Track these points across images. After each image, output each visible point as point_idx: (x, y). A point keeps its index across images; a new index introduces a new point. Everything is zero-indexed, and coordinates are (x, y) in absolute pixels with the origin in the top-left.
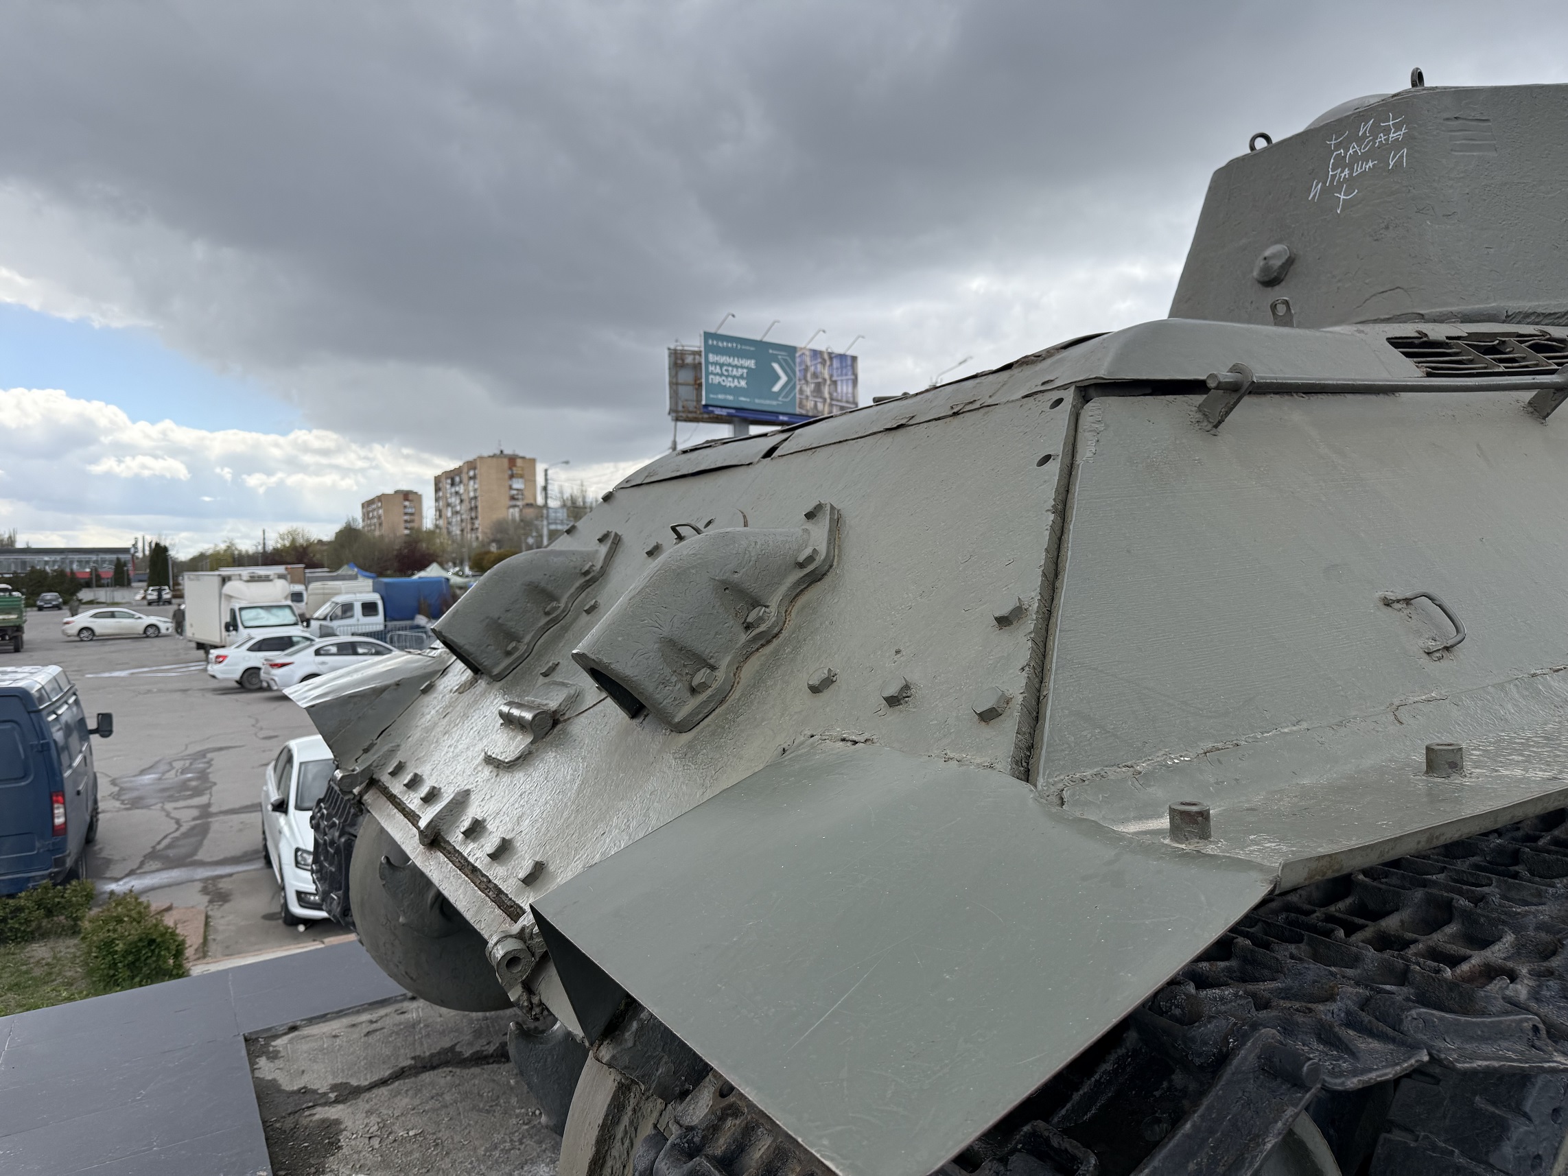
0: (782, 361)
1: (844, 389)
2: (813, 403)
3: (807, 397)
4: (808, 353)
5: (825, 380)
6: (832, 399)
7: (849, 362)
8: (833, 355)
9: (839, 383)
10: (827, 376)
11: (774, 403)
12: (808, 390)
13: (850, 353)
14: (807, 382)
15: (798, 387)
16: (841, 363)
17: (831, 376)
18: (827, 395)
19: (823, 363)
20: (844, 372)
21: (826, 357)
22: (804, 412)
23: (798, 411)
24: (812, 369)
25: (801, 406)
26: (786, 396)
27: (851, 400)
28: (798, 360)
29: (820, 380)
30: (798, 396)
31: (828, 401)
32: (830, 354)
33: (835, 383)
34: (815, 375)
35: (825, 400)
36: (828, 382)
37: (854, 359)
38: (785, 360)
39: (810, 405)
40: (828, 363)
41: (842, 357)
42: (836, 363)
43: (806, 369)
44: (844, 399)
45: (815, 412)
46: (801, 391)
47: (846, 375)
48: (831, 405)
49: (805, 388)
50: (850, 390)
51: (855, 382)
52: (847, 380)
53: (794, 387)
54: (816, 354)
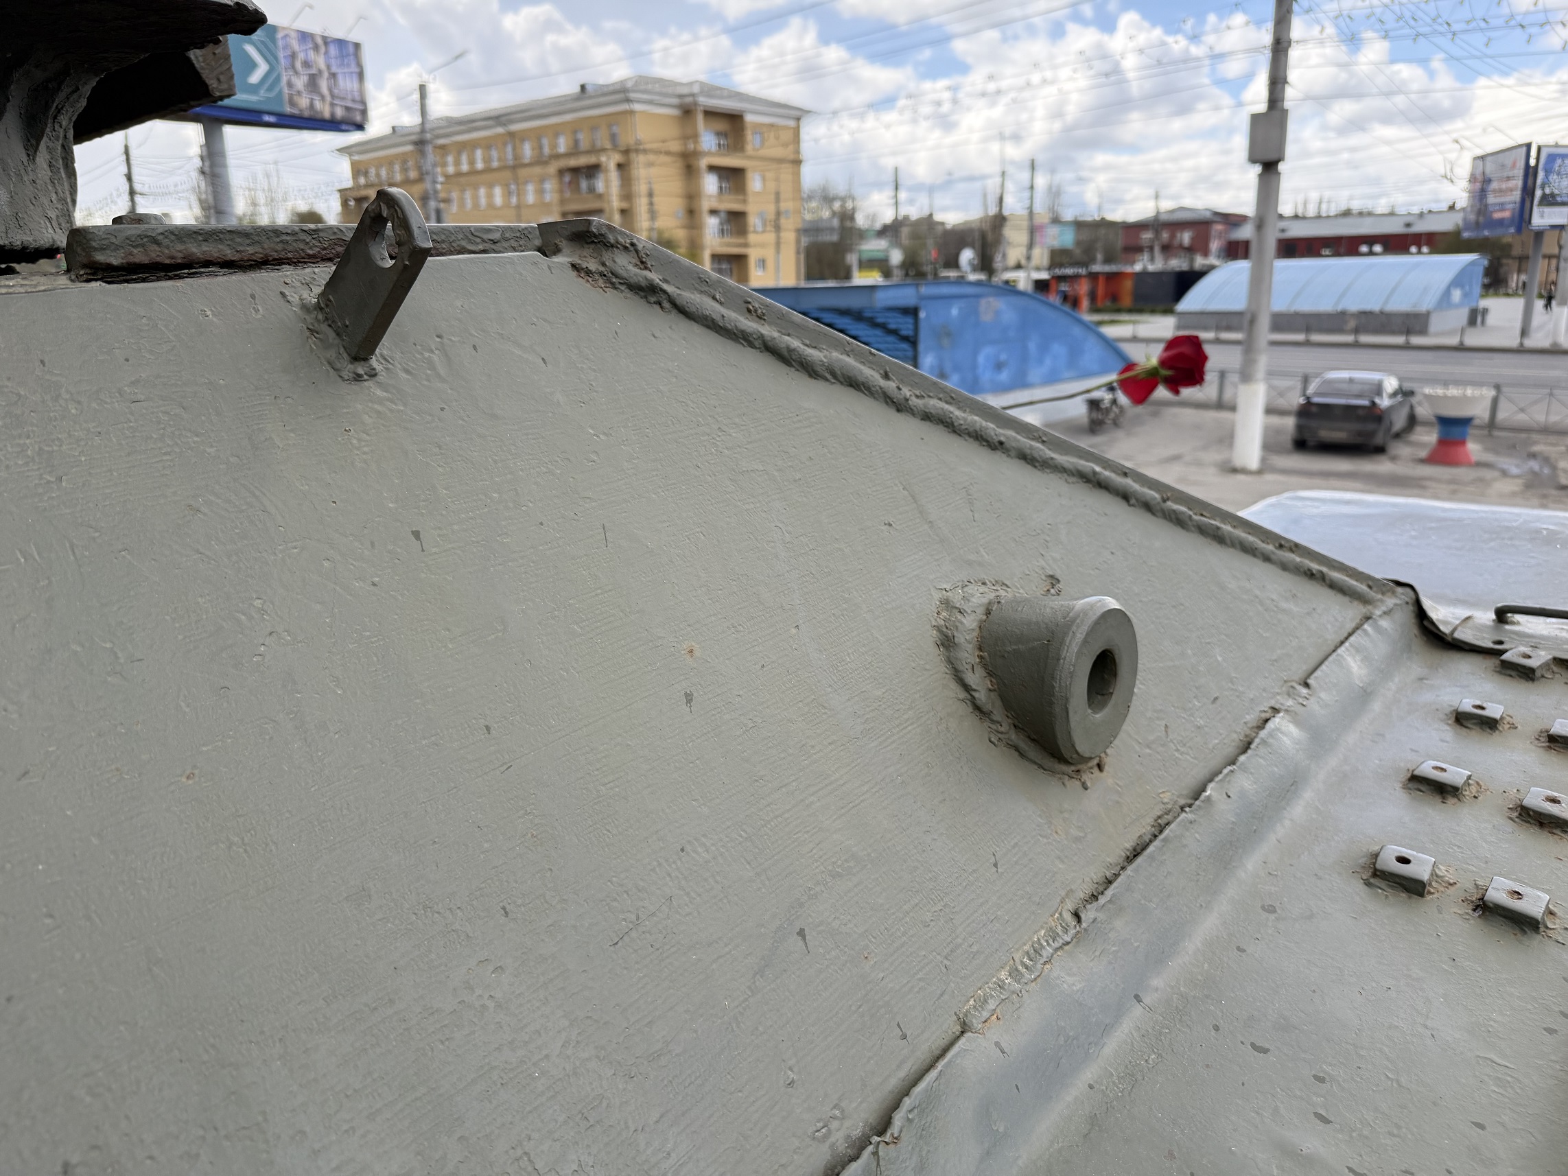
1: (347, 84)
2: (308, 100)
3: (299, 93)
4: (293, 35)
5: (320, 72)
6: (333, 96)
7: (351, 49)
8: (329, 40)
9: (340, 77)
10: (322, 66)
11: (253, 98)
12: (300, 83)
14: (296, 73)
15: (284, 80)
16: (341, 50)
17: (329, 67)
18: (325, 90)
19: (316, 48)
20: (346, 61)
21: (319, 41)
22: (295, 111)
23: (288, 110)
24: (301, 56)
25: (292, 103)
26: (270, 89)
27: (358, 98)
28: (280, 43)
29: (313, 71)
30: (286, 91)
31: (328, 98)
32: (324, 38)
33: (333, 76)
34: (306, 64)
35: (323, 98)
36: (326, 75)
37: (357, 46)
38: (263, 42)
39: (303, 102)
40: (323, 49)
41: (341, 43)
42: (333, 50)
43: (293, 56)
44: (349, 97)
45: (312, 113)
46: (290, 85)
47: (348, 65)
48: (332, 105)
49: (295, 80)
50: (356, 85)
51: (361, 76)
52: (352, 73)
53: (278, 79)
54: (304, 36)
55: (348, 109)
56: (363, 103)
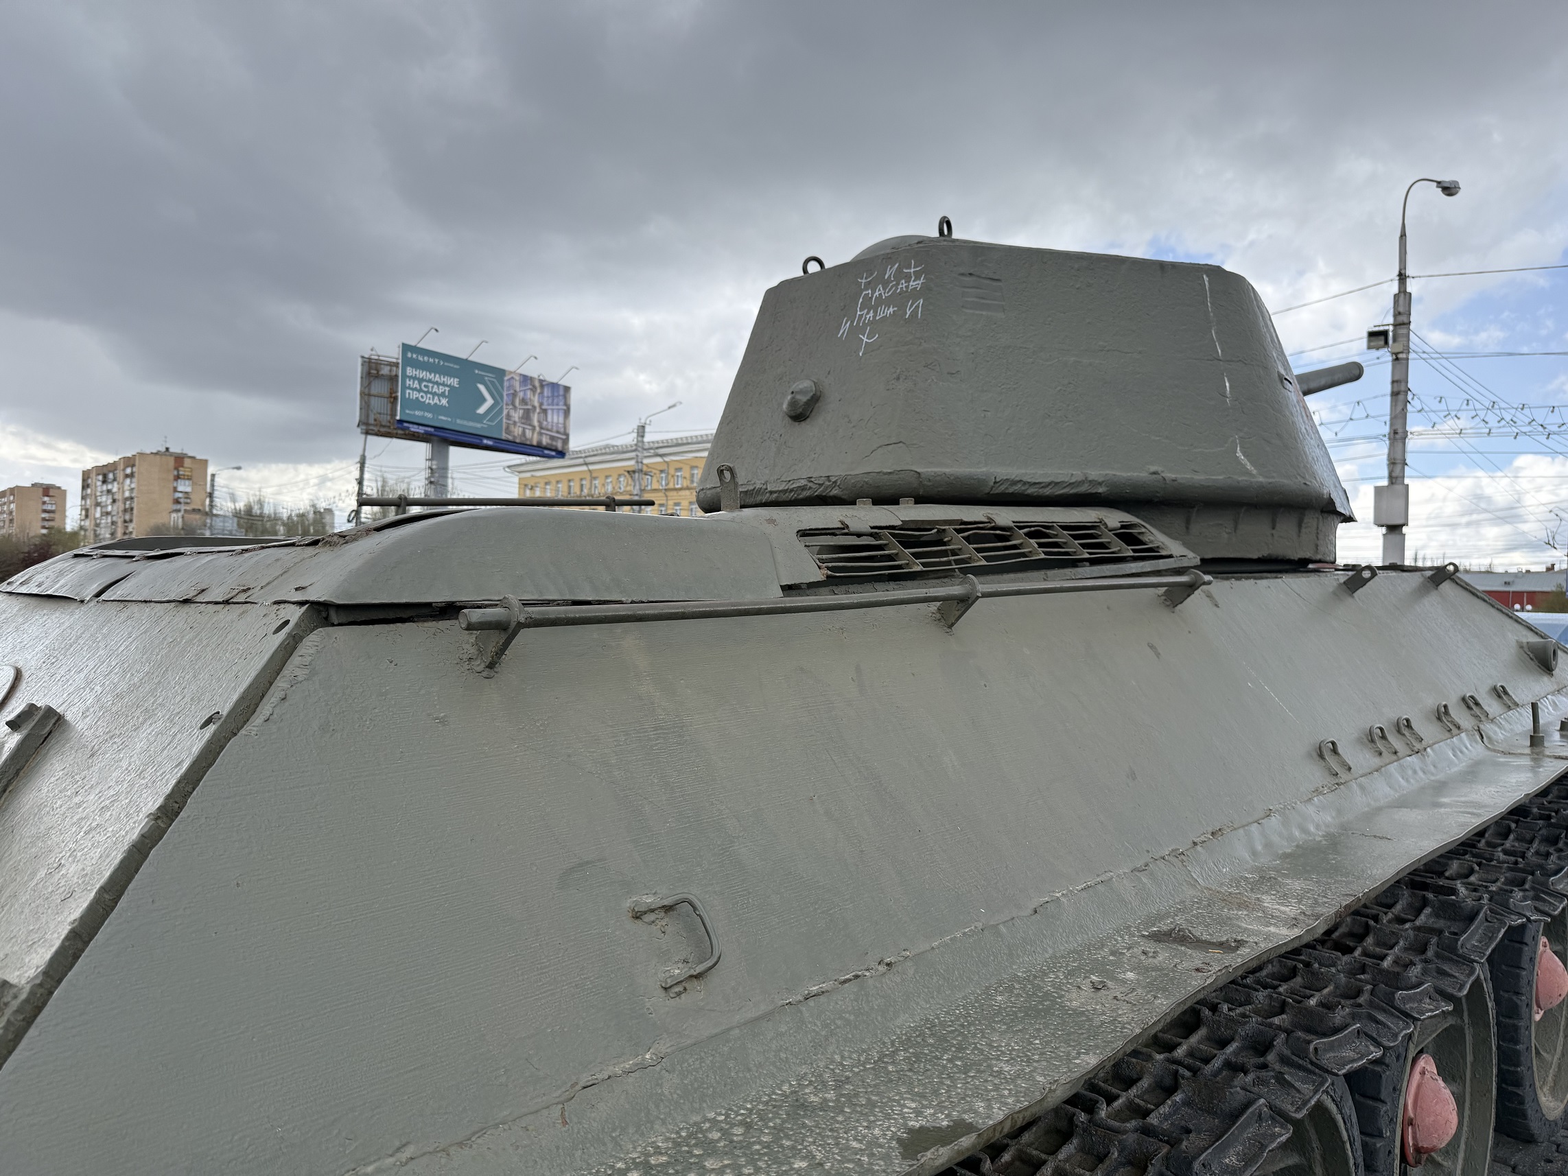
0: (489, 383)
1: (554, 418)
2: (521, 429)
3: (515, 423)
4: (517, 378)
5: (534, 407)
6: (541, 428)
7: (561, 392)
8: (544, 383)
9: (549, 412)
10: (536, 404)
11: (479, 425)
12: (516, 415)
13: (563, 382)
14: (515, 408)
15: (505, 412)
16: (553, 392)
17: (541, 404)
18: (536, 423)
19: (534, 389)
20: (555, 401)
21: (537, 384)
22: (510, 438)
23: (504, 436)
24: (521, 394)
25: (508, 431)
26: (491, 420)
27: (562, 430)
28: (506, 384)
29: (529, 407)
30: (504, 420)
31: (538, 429)
32: (541, 381)
33: (545, 411)
34: (524, 401)
35: (534, 428)
36: (538, 410)
37: (567, 389)
38: (492, 382)
39: (517, 431)
40: (539, 391)
41: (554, 386)
42: (547, 392)
43: (515, 395)
44: (555, 429)
45: (523, 439)
46: (508, 417)
47: (557, 405)
48: (540, 434)
49: (512, 413)
50: (561, 420)
51: (567, 412)
52: (559, 409)
53: (501, 410)
54: (526, 379)
55: (552, 438)
56: (567, 435)
